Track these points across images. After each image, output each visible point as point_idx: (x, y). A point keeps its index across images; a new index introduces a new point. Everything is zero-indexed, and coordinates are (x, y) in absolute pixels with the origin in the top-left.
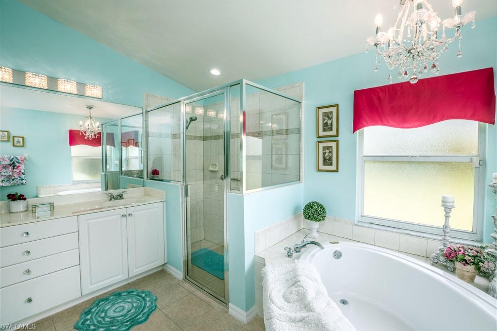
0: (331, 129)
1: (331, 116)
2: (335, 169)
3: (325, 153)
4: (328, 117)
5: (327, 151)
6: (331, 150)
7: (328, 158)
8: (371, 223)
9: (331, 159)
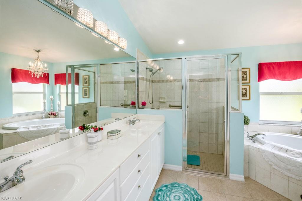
0: (246, 80)
1: (246, 73)
2: (248, 99)
3: (243, 91)
4: (244, 74)
5: (244, 90)
6: (246, 90)
7: (244, 93)
8: (264, 123)
9: (246, 94)
